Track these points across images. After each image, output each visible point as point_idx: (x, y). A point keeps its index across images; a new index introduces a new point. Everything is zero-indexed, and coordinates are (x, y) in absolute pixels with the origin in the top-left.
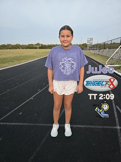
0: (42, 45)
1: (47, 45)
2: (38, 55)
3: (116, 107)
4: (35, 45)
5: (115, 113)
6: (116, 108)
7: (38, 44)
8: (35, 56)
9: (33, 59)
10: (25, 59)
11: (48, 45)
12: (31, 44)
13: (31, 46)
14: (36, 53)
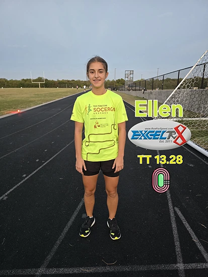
0: (46, 80)
1: (56, 80)
2: (37, 99)
3: (174, 210)
4: (34, 81)
5: (174, 225)
6: (175, 212)
7: (40, 79)
8: (31, 102)
9: (26, 108)
10: (12, 108)
11: (58, 81)
12: (28, 80)
13: (27, 82)
14: (34, 96)
